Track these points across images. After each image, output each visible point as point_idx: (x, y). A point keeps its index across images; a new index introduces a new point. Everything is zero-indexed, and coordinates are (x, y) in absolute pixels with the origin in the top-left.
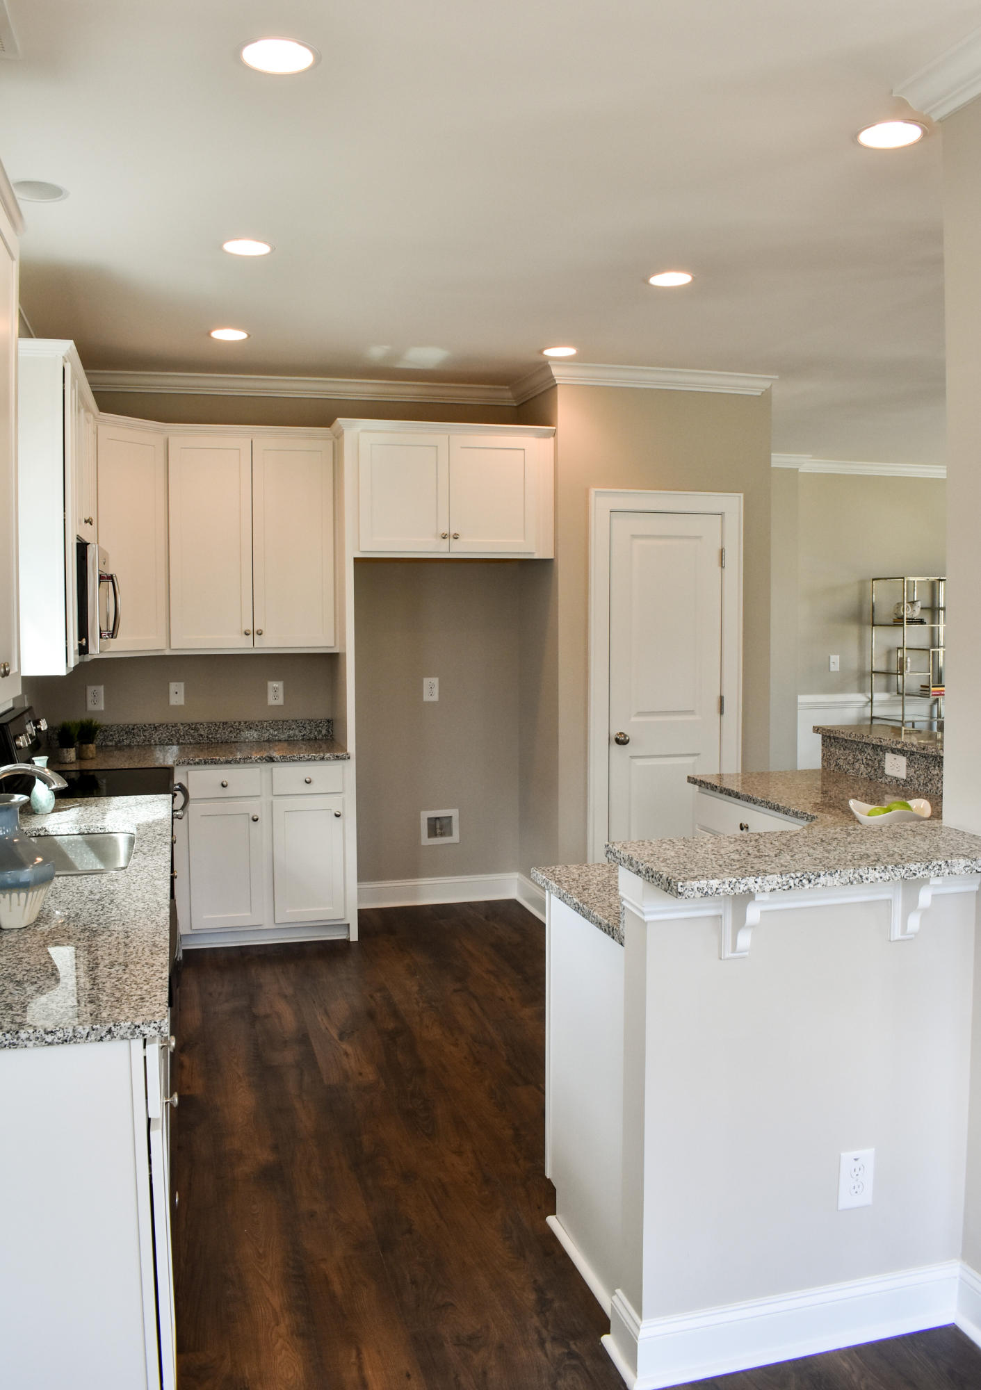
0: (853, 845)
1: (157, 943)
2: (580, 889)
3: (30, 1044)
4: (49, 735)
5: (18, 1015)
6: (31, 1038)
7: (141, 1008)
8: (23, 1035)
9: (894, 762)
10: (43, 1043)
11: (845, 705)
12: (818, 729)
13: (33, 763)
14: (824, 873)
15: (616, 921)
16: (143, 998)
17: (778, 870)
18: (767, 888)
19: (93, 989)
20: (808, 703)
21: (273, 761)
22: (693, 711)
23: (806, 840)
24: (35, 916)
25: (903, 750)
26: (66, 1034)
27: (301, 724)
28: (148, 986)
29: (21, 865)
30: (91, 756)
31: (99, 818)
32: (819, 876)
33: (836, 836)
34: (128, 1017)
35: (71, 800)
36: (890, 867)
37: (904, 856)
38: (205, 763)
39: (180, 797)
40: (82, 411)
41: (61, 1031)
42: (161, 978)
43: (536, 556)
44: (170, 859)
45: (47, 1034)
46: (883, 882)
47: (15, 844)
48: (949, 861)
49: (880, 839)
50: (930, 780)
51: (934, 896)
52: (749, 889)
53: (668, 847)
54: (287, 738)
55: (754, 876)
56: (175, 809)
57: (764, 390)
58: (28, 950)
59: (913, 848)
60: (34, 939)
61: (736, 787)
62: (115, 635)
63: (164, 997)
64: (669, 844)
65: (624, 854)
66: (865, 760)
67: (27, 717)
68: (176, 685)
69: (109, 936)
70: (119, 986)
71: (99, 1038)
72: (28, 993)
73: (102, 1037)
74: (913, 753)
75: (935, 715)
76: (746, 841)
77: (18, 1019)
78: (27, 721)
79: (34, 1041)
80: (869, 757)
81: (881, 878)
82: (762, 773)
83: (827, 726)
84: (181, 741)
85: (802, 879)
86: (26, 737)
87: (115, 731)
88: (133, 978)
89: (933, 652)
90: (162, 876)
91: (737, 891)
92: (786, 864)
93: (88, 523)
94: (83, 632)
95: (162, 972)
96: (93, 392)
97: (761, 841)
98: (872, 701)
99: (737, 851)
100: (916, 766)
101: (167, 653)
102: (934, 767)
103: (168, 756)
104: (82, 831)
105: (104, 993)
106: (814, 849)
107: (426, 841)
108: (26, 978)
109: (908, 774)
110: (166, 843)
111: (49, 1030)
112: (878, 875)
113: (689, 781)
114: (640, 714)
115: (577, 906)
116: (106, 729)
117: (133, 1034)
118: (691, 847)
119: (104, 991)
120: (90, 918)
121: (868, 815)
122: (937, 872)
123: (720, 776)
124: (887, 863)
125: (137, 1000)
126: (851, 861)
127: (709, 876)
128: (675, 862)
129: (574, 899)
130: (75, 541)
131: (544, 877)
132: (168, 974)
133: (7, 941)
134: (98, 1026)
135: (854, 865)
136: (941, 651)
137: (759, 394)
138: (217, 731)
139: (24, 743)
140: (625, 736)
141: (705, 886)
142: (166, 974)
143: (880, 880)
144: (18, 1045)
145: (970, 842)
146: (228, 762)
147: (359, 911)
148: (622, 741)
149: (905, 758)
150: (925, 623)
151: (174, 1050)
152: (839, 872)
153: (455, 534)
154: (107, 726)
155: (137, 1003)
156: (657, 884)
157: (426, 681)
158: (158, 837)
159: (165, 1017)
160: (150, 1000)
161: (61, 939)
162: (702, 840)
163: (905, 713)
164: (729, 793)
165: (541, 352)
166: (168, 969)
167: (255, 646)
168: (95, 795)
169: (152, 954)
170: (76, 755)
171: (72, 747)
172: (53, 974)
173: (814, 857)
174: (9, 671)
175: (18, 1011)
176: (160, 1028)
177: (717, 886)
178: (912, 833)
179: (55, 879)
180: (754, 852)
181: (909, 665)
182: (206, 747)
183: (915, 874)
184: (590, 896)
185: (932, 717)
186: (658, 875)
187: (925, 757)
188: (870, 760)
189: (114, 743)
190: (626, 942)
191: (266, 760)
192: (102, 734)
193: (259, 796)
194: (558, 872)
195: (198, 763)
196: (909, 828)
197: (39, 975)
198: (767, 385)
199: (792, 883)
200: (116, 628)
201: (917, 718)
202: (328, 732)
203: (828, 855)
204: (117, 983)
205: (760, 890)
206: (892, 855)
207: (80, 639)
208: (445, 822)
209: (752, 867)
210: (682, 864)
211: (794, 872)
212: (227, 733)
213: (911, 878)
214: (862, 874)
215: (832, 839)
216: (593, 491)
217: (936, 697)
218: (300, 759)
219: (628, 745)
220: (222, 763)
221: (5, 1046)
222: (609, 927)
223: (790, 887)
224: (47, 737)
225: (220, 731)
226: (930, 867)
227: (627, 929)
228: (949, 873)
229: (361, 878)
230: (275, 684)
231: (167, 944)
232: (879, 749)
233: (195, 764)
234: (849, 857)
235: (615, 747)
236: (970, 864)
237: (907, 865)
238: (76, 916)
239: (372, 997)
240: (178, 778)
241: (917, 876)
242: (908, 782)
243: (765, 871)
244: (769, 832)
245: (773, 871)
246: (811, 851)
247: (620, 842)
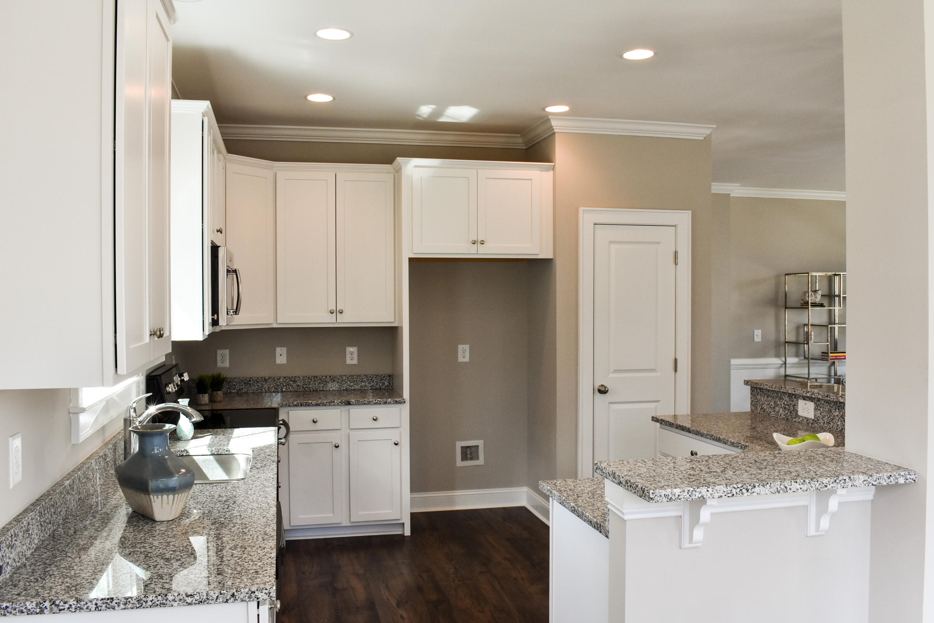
0: (779, 465)
1: (268, 532)
2: (575, 497)
3: (175, 604)
4: (190, 384)
5: (167, 583)
6: (176, 600)
7: (256, 579)
8: (170, 597)
9: (805, 406)
10: (185, 604)
11: (765, 367)
12: (748, 382)
13: (178, 403)
14: (758, 484)
15: (603, 520)
16: (257, 572)
17: (724, 482)
18: (716, 495)
19: (221, 564)
20: (740, 365)
21: (350, 404)
22: (655, 369)
23: (744, 461)
24: (179, 511)
25: (812, 397)
26: (202, 597)
27: (369, 378)
28: (261, 563)
29: (170, 474)
30: (220, 400)
31: (226, 443)
32: (755, 487)
33: (766, 458)
34: (246, 585)
35: (205, 430)
36: (807, 481)
37: (818, 473)
38: (301, 405)
39: (283, 430)
40: (215, 152)
41: (198, 595)
42: (270, 557)
43: (540, 257)
44: (276, 473)
45: (188, 597)
46: (803, 492)
47: (166, 460)
48: (852, 477)
49: (798, 460)
50: (832, 419)
51: (840, 503)
52: (702, 496)
53: (641, 465)
54: (360, 388)
55: (706, 486)
56: (279, 438)
57: (706, 136)
58: (174, 536)
59: (824, 467)
60: (178, 529)
61: (688, 425)
62: (238, 312)
63: (273, 571)
64: (642, 463)
65: (610, 470)
66: (783, 405)
67: (174, 370)
68: (281, 350)
69: (233, 527)
70: (240, 563)
71: (225, 600)
72: (174, 567)
73: (227, 600)
74: (819, 400)
75: (833, 374)
76: (699, 461)
77: (167, 586)
78: (174, 374)
79: (178, 602)
80: (786, 403)
81: (801, 488)
82: (707, 414)
83: (755, 380)
84: (284, 390)
85: (742, 489)
86: (174, 385)
87: (237, 382)
88: (250, 557)
89: (831, 327)
90: (271, 485)
91: (693, 497)
92: (729, 478)
93: (219, 233)
94: (215, 310)
95: (271, 553)
96: (223, 140)
97: (710, 461)
98: (785, 363)
99: (693, 468)
100: (821, 409)
101: (275, 326)
102: (835, 410)
103: (275, 400)
104: (213, 452)
105: (229, 568)
106: (750, 467)
107: (459, 463)
108: (172, 556)
109: (815, 415)
110: (273, 461)
111: (189, 594)
112: (798, 487)
113: (653, 420)
114: (616, 371)
115: (573, 509)
116: (230, 381)
117: (250, 597)
118: (658, 465)
119: (229, 566)
120: (219, 514)
121: (787, 445)
122: (843, 484)
123: (675, 416)
124: (806, 478)
125: (253, 573)
126: (778, 476)
127: (673, 486)
128: (647, 476)
129: (571, 504)
130: (210, 245)
131: (549, 488)
132: (275, 555)
133: (159, 530)
134: (225, 591)
135: (780, 479)
136: (836, 327)
137: (702, 138)
138: (310, 382)
139: (172, 389)
140: (605, 387)
141: (670, 493)
142: (274, 555)
143: (800, 490)
144: (166, 604)
145: (867, 463)
146: (317, 405)
147: (412, 514)
148: (603, 391)
149: (813, 403)
150: (825, 307)
151: (279, 610)
152: (769, 484)
153: (482, 241)
154: (231, 378)
155: (253, 575)
156: (633, 491)
157: (460, 347)
158: (268, 457)
159: (273, 585)
160: (263, 573)
161: (198, 529)
162: (666, 460)
163: (811, 372)
164: (683, 428)
165: (544, 109)
166: (275, 552)
167: (337, 322)
168: (222, 427)
169: (264, 540)
170: (209, 399)
171: (206, 393)
172: (192, 554)
173: (750, 473)
174: (163, 334)
175: (167, 580)
176: (270, 593)
177: (679, 494)
178: (823, 456)
179: (194, 486)
180: (705, 469)
181: (813, 337)
182: (302, 394)
183: (826, 486)
184: (583, 502)
185: (830, 375)
186: (635, 485)
187: (828, 402)
188: (787, 405)
189: (236, 391)
190: (610, 535)
191: (345, 403)
192: (227, 384)
193: (339, 429)
194: (558, 484)
195: (296, 406)
196: (820, 453)
197: (182, 554)
198: (708, 132)
199: (734, 491)
200: (239, 307)
201: (818, 376)
202: (390, 383)
203: (760, 472)
204: (238, 561)
205: (711, 497)
206: (809, 472)
207: (213, 315)
208: (473, 449)
209: (704, 480)
210: (652, 477)
211: (735, 484)
212: (317, 384)
213: (823, 489)
214: (787, 486)
215: (763, 460)
216: (581, 209)
217: (833, 361)
218: (369, 403)
219: (607, 393)
220: (313, 405)
221: (157, 605)
222: (597, 524)
223: (733, 495)
224: (189, 386)
225: (312, 383)
226: (838, 481)
227: (611, 525)
228: (852, 486)
229: (413, 490)
230: (352, 349)
231: (274, 534)
232: (794, 397)
233: (294, 406)
234: (777, 474)
235: (598, 395)
236: (867, 479)
237: (820, 479)
238: (209, 512)
239: (420, 576)
240: (282, 416)
241: (827, 488)
242: (815, 421)
243: (714, 483)
244: (715, 455)
245: (720, 483)
246: (748, 469)
247: (606, 461)
